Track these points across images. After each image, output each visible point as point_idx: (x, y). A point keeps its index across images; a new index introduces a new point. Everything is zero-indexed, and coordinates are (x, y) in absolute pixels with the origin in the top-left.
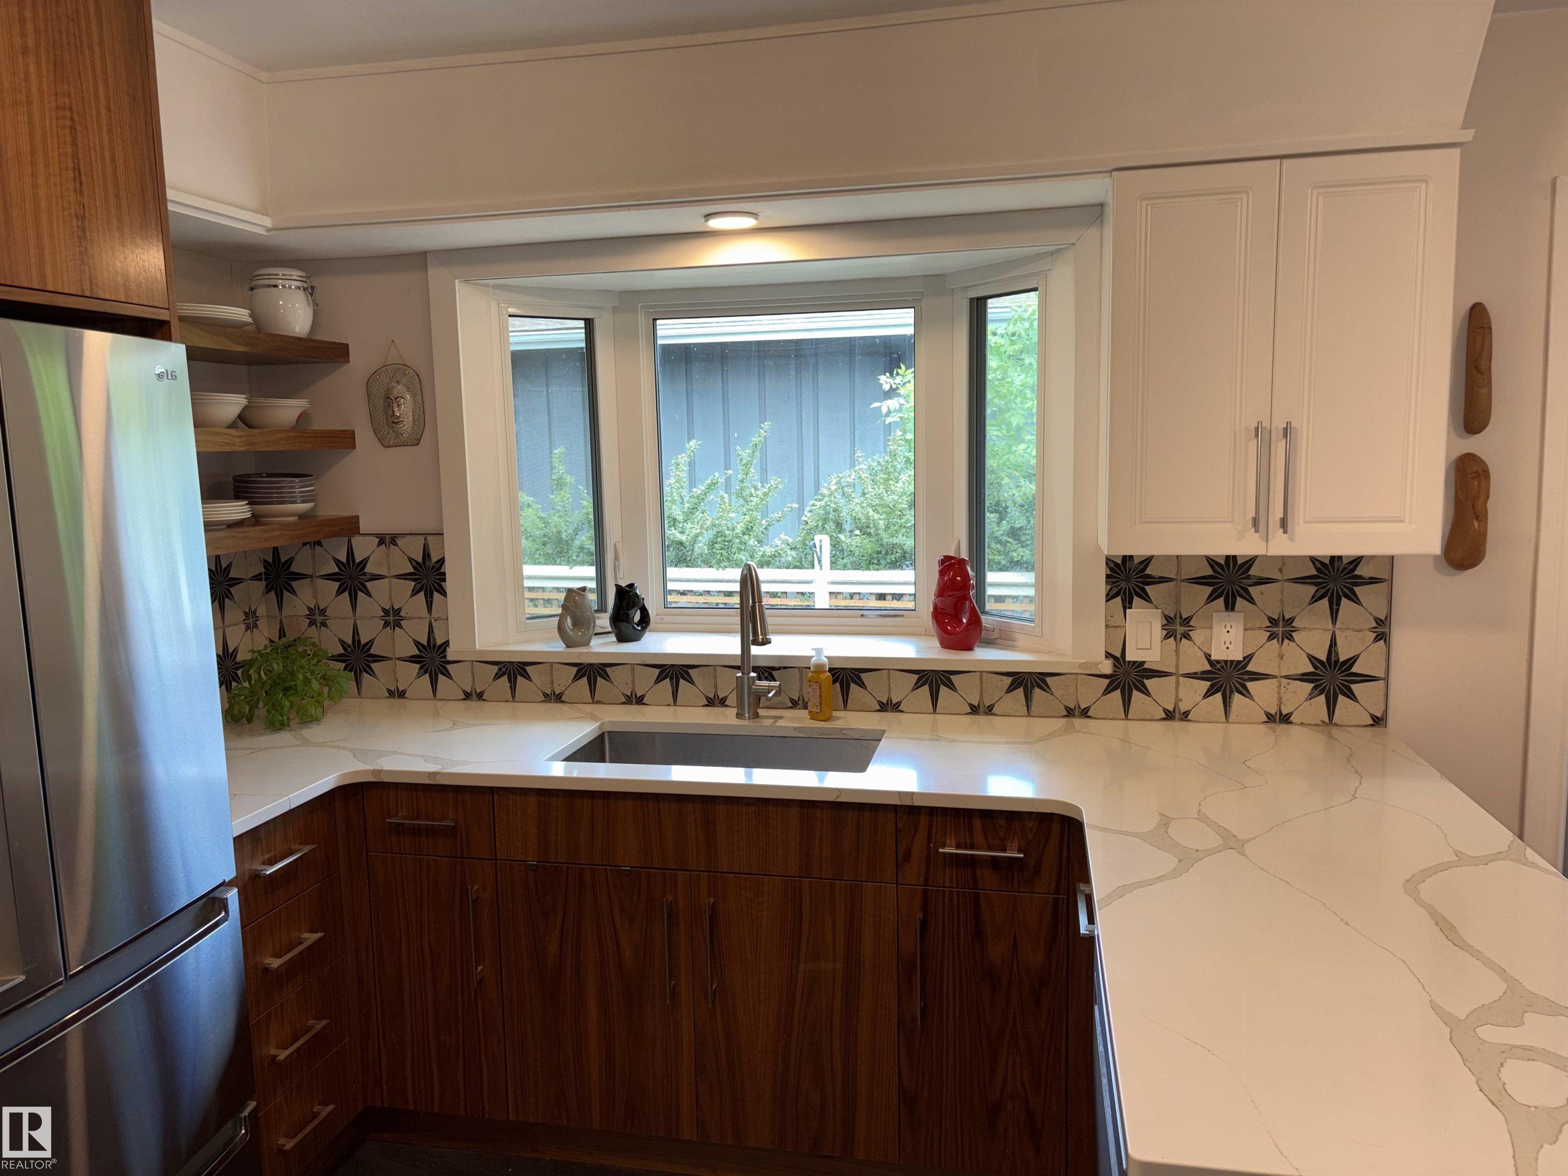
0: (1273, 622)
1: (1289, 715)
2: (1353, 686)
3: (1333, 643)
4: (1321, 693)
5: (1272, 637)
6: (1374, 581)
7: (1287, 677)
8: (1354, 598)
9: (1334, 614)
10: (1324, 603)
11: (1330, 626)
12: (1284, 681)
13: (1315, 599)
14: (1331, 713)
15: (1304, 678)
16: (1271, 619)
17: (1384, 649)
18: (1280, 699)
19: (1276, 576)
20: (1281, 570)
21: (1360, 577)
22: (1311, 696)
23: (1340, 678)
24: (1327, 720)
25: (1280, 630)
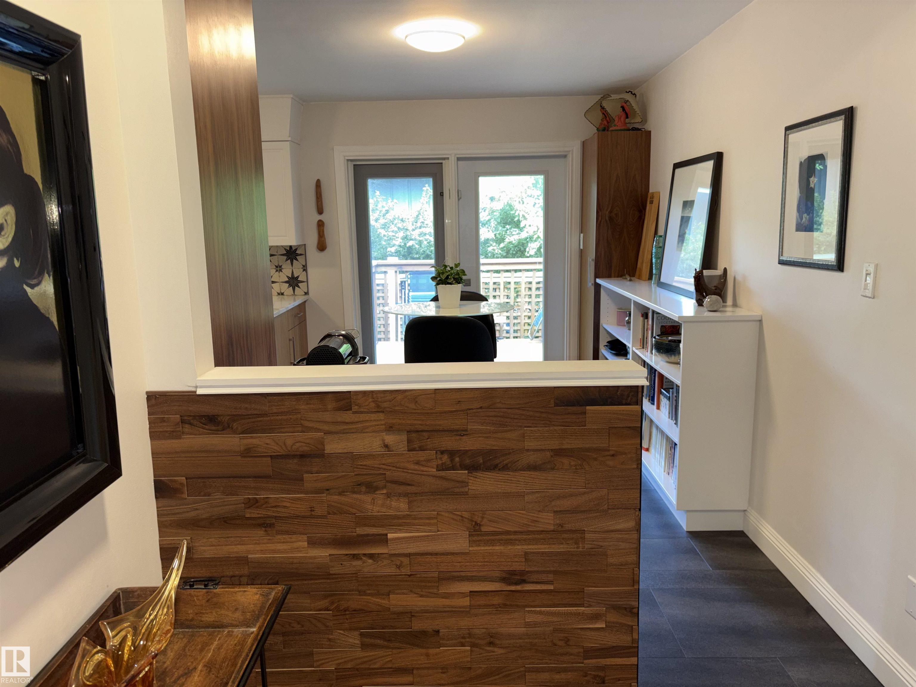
0: (277, 267)
1: (283, 293)
2: (299, 284)
3: (293, 272)
4: (291, 286)
5: (277, 271)
6: (301, 255)
7: (282, 282)
8: (297, 260)
9: (292, 264)
10: (289, 261)
11: (291, 267)
12: (281, 283)
13: (287, 260)
14: (294, 292)
15: (286, 282)
16: (276, 266)
17: (306, 274)
18: (280, 288)
19: (276, 254)
20: (277, 252)
21: (297, 254)
22: (289, 287)
23: (296, 282)
24: (293, 294)
25: (278, 269)
